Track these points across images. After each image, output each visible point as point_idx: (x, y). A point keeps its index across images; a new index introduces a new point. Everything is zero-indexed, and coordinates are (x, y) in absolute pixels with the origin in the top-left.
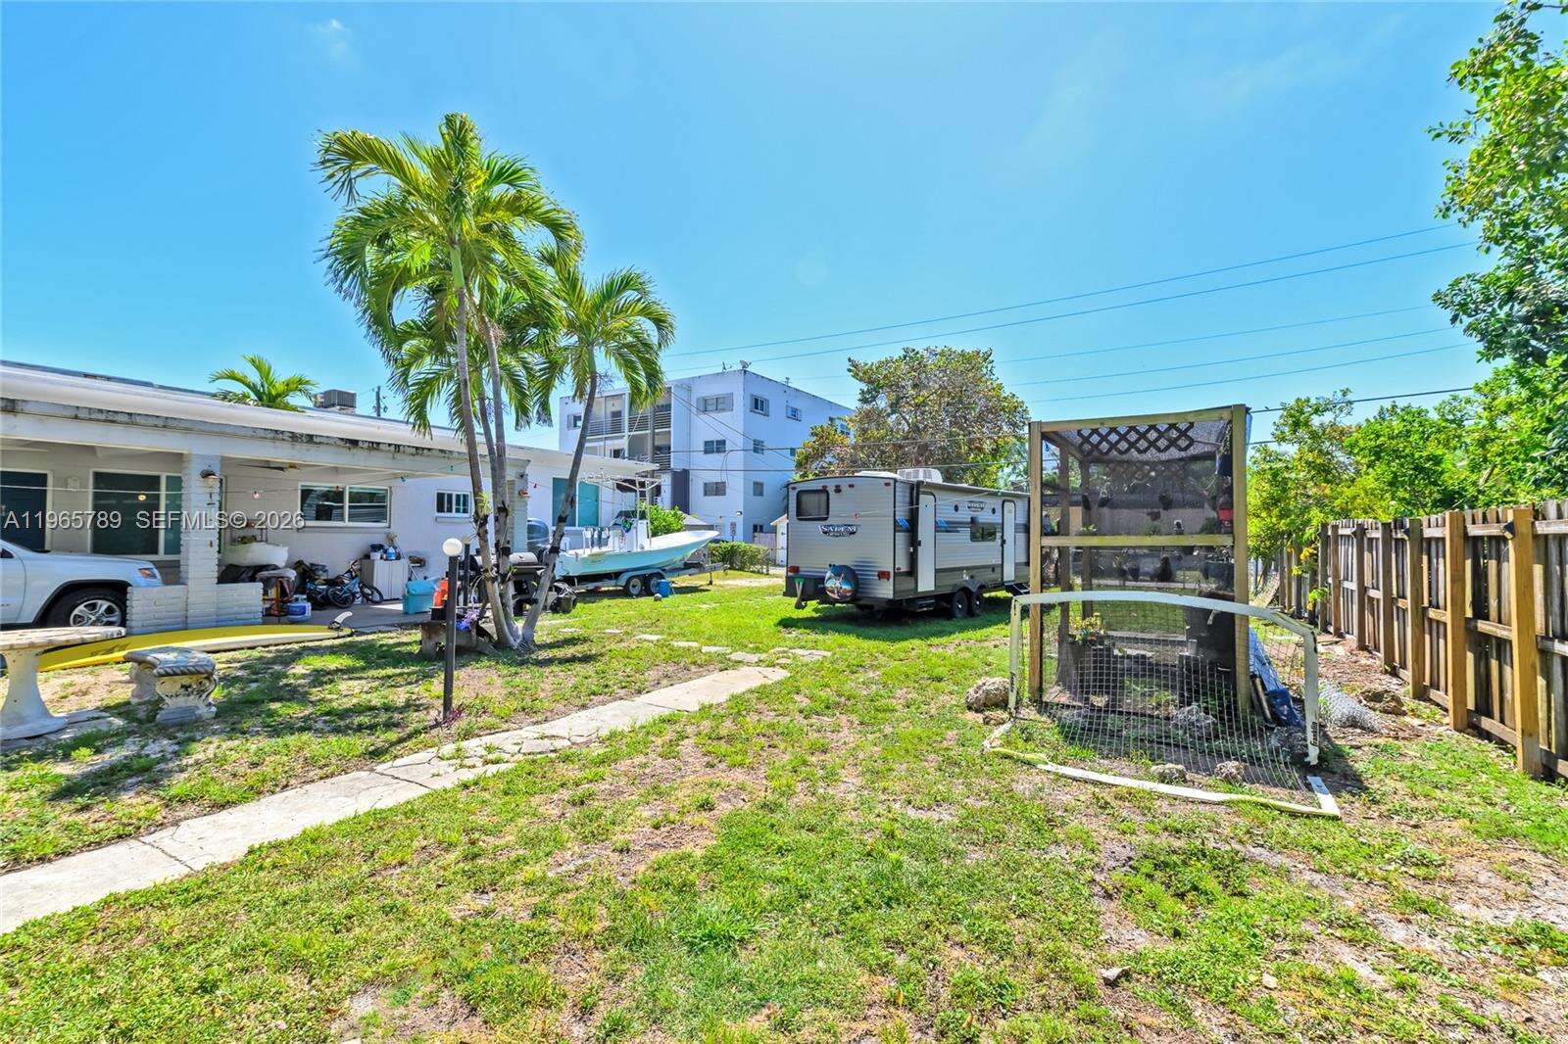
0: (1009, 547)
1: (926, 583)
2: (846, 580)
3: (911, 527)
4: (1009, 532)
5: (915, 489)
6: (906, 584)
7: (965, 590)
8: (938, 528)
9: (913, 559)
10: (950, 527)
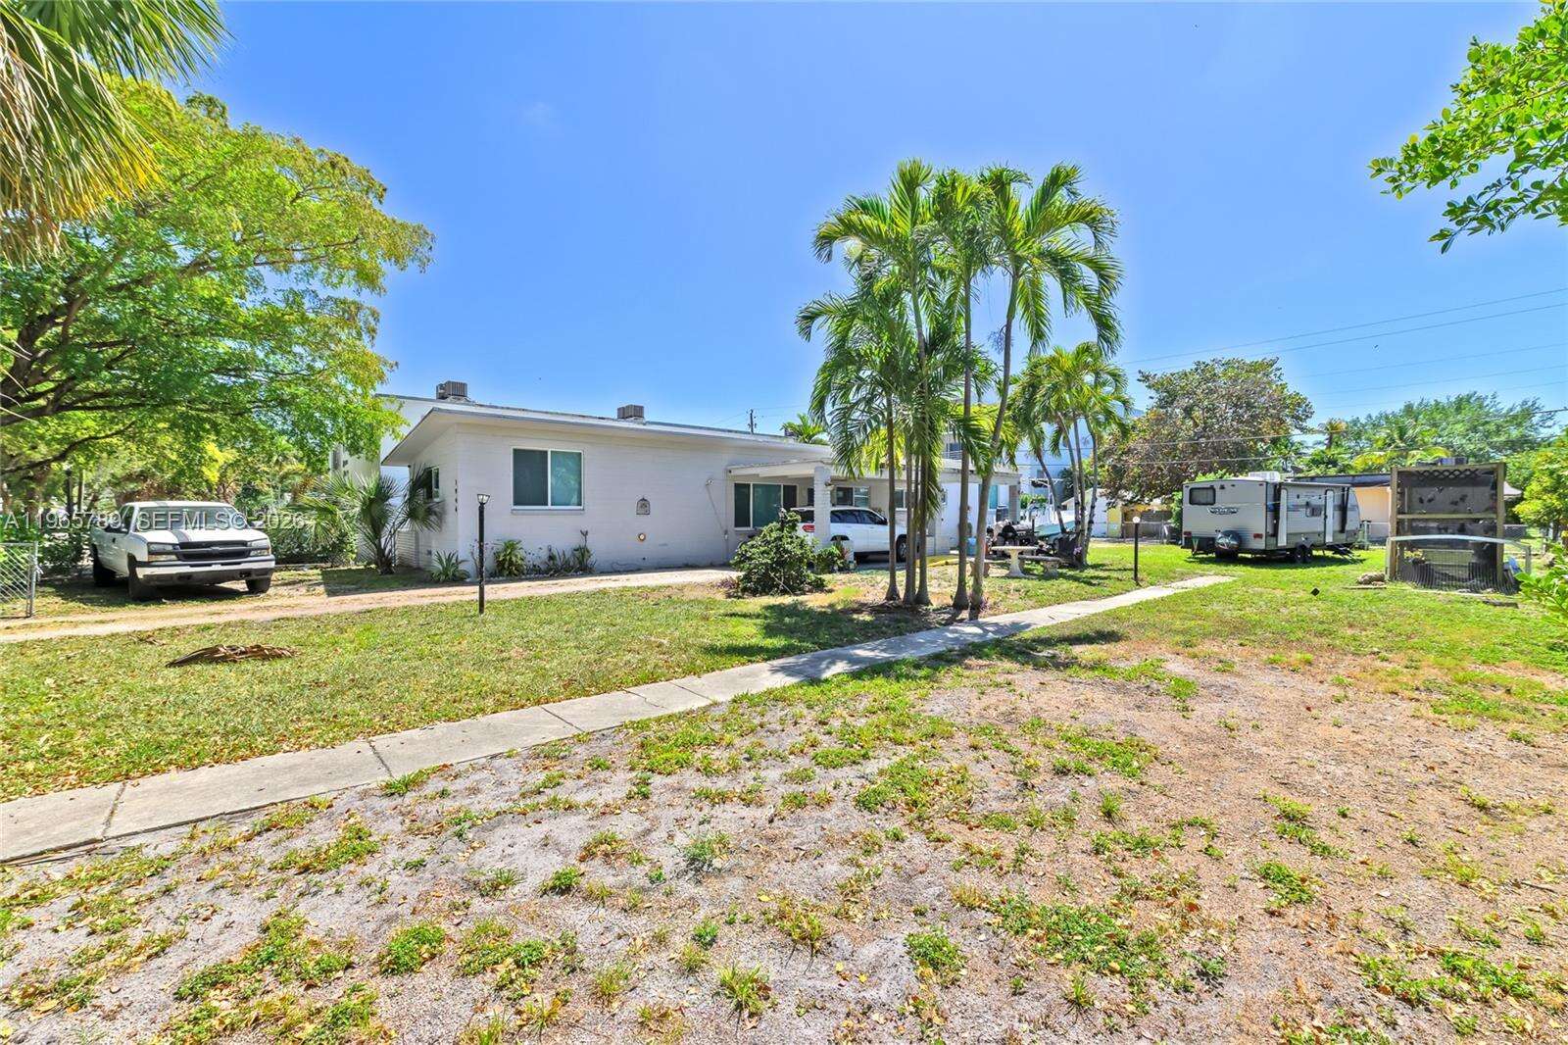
0: (1330, 520)
1: (1282, 541)
2: (1233, 538)
3: (1274, 511)
4: (1330, 511)
5: (1277, 489)
6: (1272, 540)
7: (1303, 547)
8: (1288, 509)
9: (1276, 527)
10: (1295, 508)
